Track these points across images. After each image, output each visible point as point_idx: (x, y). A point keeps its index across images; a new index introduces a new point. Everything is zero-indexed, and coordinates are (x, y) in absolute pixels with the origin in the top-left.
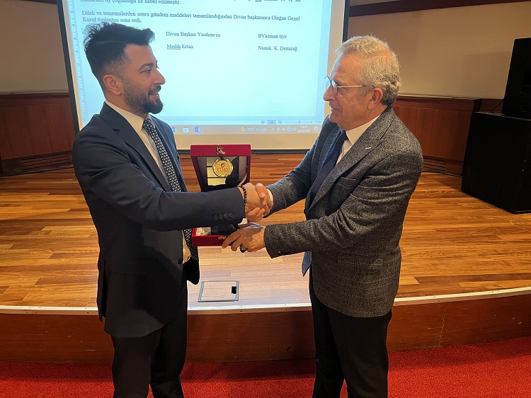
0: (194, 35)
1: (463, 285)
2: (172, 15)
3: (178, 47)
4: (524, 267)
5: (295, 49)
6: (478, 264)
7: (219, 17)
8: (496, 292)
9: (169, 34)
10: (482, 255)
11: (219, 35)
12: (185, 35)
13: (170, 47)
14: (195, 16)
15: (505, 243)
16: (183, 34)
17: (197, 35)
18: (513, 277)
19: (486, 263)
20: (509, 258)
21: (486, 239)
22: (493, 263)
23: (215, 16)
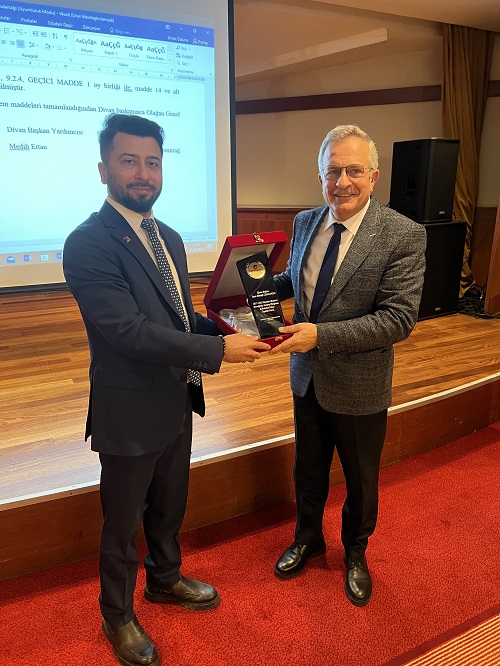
0: (47, 132)
1: (410, 393)
2: (13, 105)
3: (25, 148)
4: (452, 368)
5: (178, 151)
6: (411, 372)
7: (79, 109)
8: (440, 394)
9: (11, 130)
10: (410, 364)
11: (81, 133)
12: (35, 131)
13: (14, 147)
14: (47, 107)
15: (423, 349)
16: (31, 130)
17: (51, 131)
18: (446, 378)
19: (418, 371)
20: (434, 362)
21: (405, 349)
22: (423, 369)
23: (74, 108)
